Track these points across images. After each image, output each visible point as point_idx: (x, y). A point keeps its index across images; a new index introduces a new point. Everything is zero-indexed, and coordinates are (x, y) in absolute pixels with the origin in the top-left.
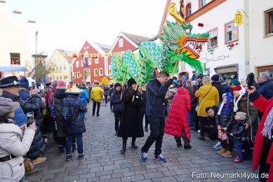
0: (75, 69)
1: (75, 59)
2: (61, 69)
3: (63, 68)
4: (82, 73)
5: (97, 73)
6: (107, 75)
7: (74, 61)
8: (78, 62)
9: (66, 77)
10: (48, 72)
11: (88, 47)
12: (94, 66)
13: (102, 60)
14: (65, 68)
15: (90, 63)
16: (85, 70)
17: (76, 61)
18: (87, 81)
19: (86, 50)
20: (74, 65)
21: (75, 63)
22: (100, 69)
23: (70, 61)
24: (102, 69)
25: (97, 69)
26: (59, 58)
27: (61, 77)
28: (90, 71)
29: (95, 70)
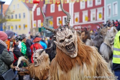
0: (36, 18)
1: (35, 5)
2: (20, 17)
3: (22, 16)
5: (61, 22)
6: (71, 25)
8: (39, 9)
9: (25, 26)
10: (4, 21)
12: (57, 13)
13: (66, 6)
14: (24, 16)
15: (52, 11)
16: (47, 18)
17: (37, 7)
20: (35, 12)
21: (36, 10)
22: (64, 17)
23: (30, 8)
24: (66, 17)
25: (60, 17)
26: (18, 5)
27: (20, 26)
28: (52, 19)
29: (58, 18)
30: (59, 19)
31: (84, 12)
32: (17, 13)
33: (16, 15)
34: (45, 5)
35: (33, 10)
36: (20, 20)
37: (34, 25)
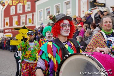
31: (13, 17)
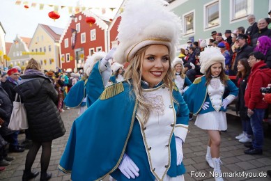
0: (64, 51)
1: (62, 36)
2: (45, 50)
3: (47, 50)
4: (72, 54)
7: (61, 39)
8: (67, 40)
9: (51, 61)
11: (80, 18)
12: (89, 44)
13: (100, 33)
14: (50, 49)
15: (83, 41)
16: (76, 50)
17: (64, 39)
18: (79, 66)
19: (79, 21)
20: (63, 44)
21: (63, 41)
22: (97, 48)
23: (56, 39)
24: (101, 47)
25: (93, 49)
26: (42, 37)
27: (45, 61)
28: (83, 52)
29: (90, 49)
30: (92, 51)
32: (41, 45)
33: (41, 49)
34: (74, 34)
35: (60, 41)
36: (44, 54)
37: (62, 60)
